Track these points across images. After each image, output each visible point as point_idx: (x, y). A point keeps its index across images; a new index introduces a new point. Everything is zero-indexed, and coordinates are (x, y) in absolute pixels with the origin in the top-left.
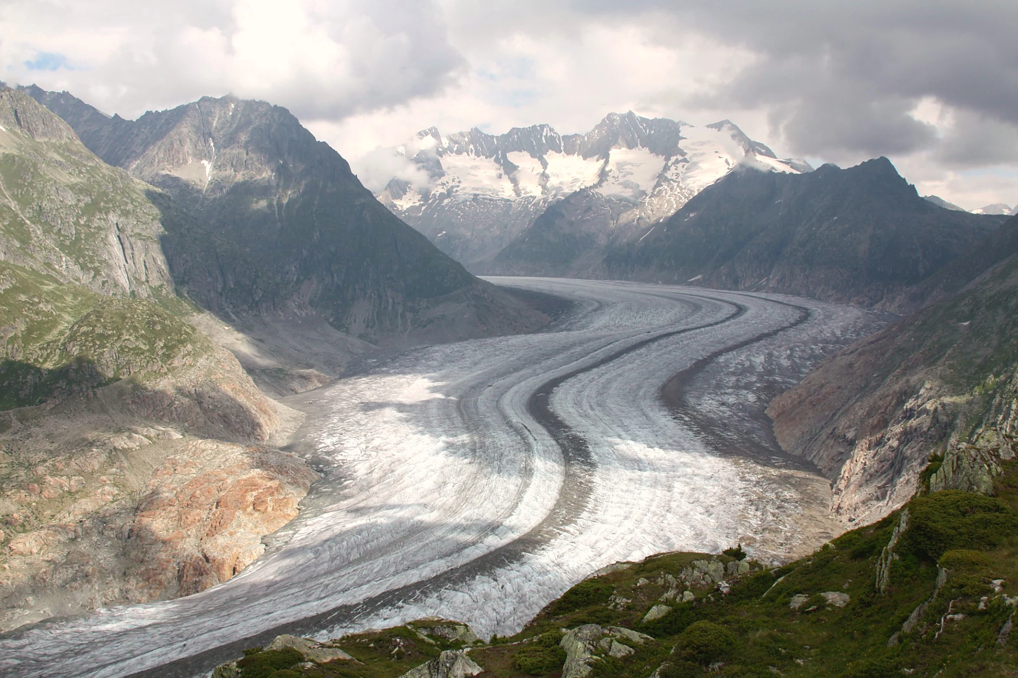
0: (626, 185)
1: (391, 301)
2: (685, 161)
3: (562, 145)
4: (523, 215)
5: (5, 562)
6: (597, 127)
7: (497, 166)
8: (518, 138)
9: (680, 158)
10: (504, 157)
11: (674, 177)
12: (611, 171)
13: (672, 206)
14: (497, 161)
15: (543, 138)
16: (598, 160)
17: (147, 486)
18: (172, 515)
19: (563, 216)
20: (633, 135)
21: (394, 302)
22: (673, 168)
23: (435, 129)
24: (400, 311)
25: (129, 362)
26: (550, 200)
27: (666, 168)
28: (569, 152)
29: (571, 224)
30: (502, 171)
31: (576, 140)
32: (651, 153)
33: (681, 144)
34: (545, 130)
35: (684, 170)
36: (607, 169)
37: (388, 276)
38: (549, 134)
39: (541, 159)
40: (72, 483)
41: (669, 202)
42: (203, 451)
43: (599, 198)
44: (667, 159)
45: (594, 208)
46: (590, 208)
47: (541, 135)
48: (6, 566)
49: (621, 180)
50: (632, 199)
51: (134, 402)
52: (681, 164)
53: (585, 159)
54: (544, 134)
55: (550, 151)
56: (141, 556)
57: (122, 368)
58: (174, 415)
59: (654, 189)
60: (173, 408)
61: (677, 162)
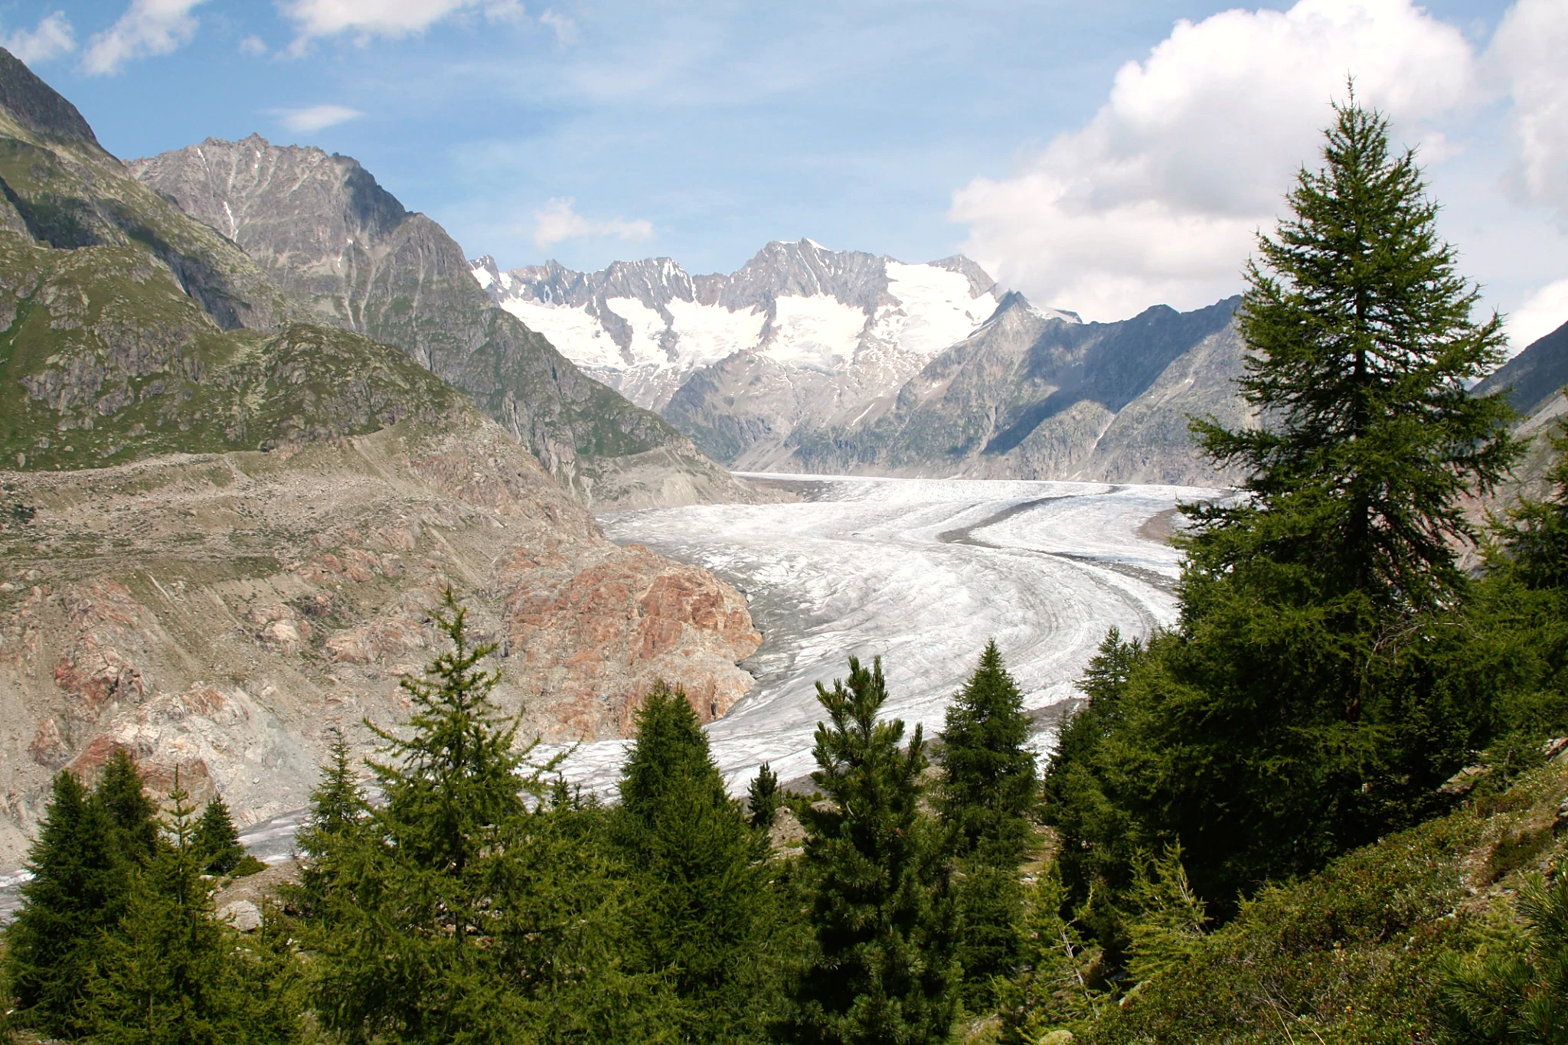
0: (809, 348)
1: (554, 458)
2: (901, 313)
3: (694, 289)
4: (642, 391)
5: (329, 672)
6: (749, 263)
7: (591, 318)
8: (624, 276)
9: (892, 308)
10: (602, 303)
11: (886, 337)
12: (780, 327)
13: (893, 378)
14: (590, 311)
15: (664, 279)
16: (753, 313)
17: (499, 583)
18: (568, 624)
19: (717, 390)
20: (810, 276)
21: (560, 462)
22: (882, 323)
23: (491, 258)
24: (572, 474)
25: (389, 404)
26: (684, 369)
27: (870, 323)
28: (706, 300)
29: (730, 402)
30: (599, 327)
31: (716, 283)
32: (840, 302)
33: (892, 289)
34: (666, 265)
35: (899, 327)
36: (774, 324)
37: (547, 420)
38: (673, 273)
39: (661, 310)
40: (385, 562)
41: (885, 370)
42: (560, 542)
43: (769, 365)
44: (869, 311)
45: (764, 379)
46: (758, 379)
47: (661, 273)
48: (333, 677)
49: (799, 341)
50: (824, 368)
51: (413, 464)
52: (895, 318)
53: (732, 310)
54: (665, 272)
55: (675, 298)
56: (540, 684)
57: (380, 411)
58: (476, 495)
59: (856, 353)
60: (473, 482)
61: (888, 314)
